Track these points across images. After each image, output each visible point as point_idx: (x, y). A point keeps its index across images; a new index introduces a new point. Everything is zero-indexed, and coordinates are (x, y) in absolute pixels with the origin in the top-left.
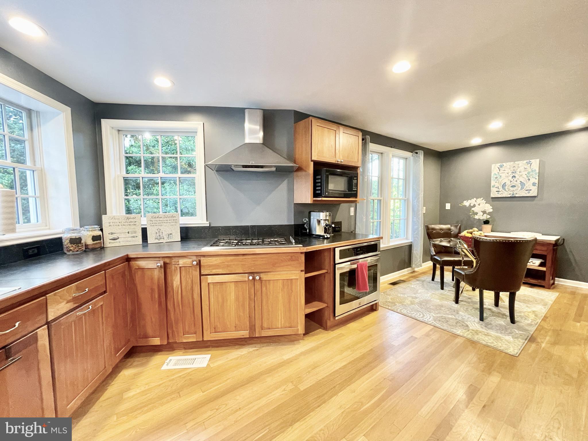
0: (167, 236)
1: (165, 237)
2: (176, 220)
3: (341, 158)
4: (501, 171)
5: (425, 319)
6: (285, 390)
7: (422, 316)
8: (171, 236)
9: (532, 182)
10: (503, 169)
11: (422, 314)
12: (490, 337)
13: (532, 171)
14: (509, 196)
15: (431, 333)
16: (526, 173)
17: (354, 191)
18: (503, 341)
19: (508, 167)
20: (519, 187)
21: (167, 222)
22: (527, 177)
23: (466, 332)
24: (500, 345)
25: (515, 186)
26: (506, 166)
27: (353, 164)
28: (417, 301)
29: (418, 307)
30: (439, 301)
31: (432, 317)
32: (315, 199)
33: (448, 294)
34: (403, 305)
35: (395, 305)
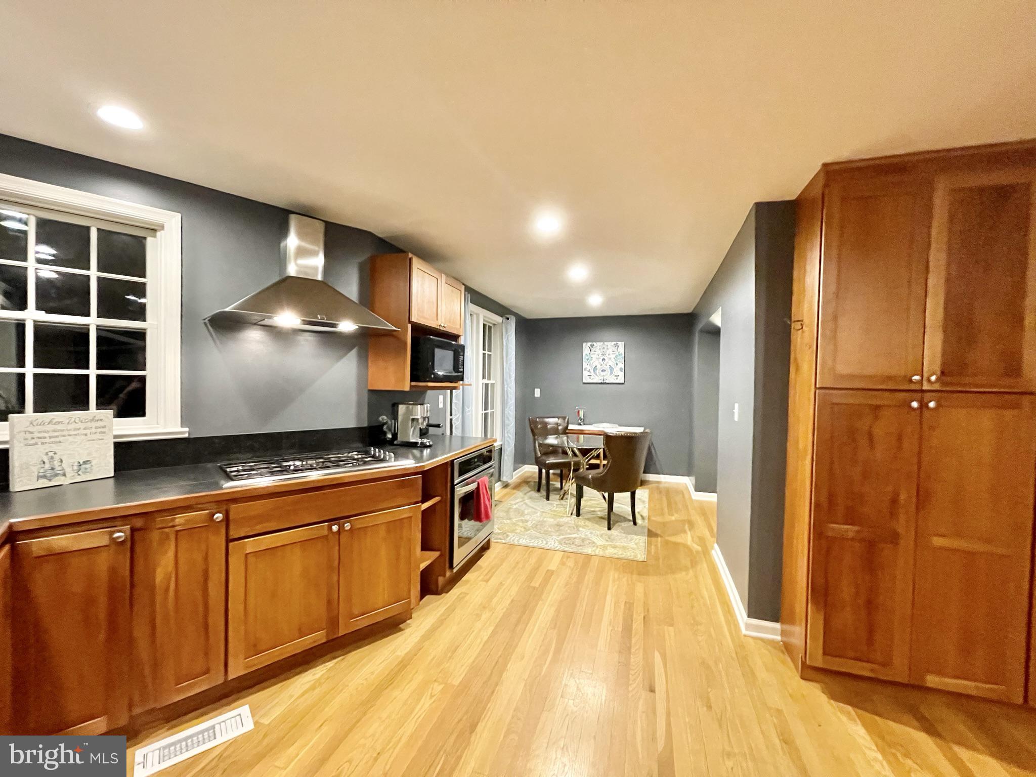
0: (76, 468)
1: (68, 470)
2: (104, 427)
3: (443, 321)
4: (592, 352)
5: (550, 546)
6: (434, 696)
7: (545, 542)
8: (87, 466)
9: (619, 368)
10: (594, 350)
11: (543, 540)
12: (618, 549)
13: (619, 355)
14: (600, 382)
15: (564, 560)
16: (614, 356)
17: (461, 372)
18: (630, 549)
19: (598, 347)
20: (608, 372)
21: (76, 432)
22: (615, 360)
23: (596, 549)
24: (629, 554)
25: (605, 371)
26: (597, 347)
27: (455, 332)
28: (529, 524)
29: (535, 532)
30: (553, 520)
31: (556, 541)
32: (413, 384)
33: (557, 509)
34: (516, 533)
35: (507, 536)
